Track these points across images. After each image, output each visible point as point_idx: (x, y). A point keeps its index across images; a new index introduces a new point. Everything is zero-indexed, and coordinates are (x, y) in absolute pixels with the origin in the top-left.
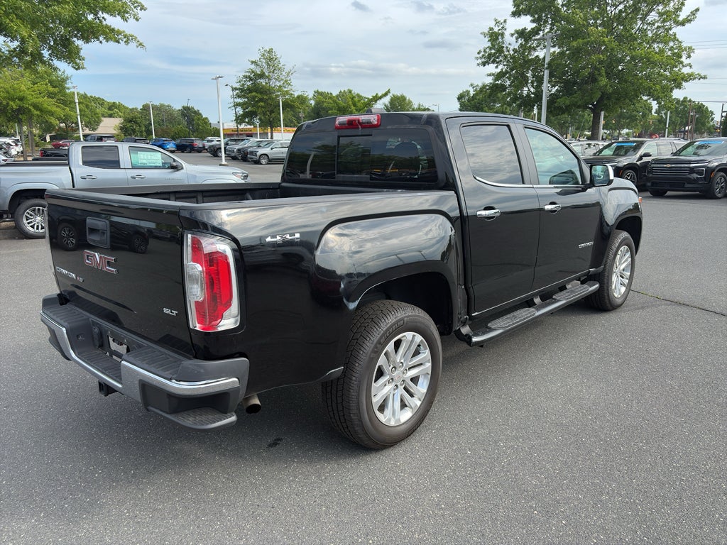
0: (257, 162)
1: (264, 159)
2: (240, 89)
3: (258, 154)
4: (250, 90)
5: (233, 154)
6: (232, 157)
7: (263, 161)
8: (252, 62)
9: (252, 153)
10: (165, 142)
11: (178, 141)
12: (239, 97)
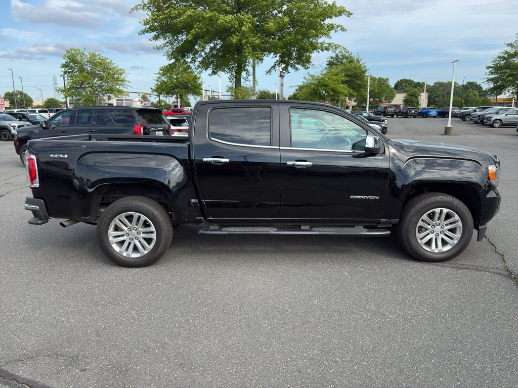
0: (492, 126)
1: (497, 123)
2: (493, 67)
3: (493, 119)
4: (501, 68)
5: (475, 119)
6: (474, 121)
7: (496, 125)
8: (508, 45)
9: (487, 118)
10: (430, 110)
11: (440, 110)
12: (492, 73)
